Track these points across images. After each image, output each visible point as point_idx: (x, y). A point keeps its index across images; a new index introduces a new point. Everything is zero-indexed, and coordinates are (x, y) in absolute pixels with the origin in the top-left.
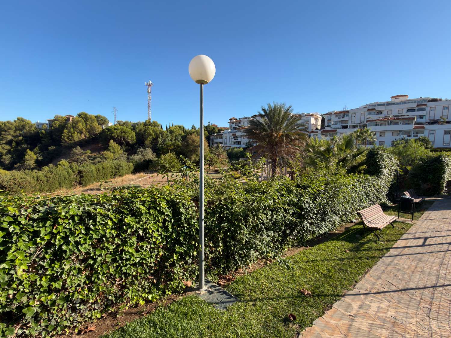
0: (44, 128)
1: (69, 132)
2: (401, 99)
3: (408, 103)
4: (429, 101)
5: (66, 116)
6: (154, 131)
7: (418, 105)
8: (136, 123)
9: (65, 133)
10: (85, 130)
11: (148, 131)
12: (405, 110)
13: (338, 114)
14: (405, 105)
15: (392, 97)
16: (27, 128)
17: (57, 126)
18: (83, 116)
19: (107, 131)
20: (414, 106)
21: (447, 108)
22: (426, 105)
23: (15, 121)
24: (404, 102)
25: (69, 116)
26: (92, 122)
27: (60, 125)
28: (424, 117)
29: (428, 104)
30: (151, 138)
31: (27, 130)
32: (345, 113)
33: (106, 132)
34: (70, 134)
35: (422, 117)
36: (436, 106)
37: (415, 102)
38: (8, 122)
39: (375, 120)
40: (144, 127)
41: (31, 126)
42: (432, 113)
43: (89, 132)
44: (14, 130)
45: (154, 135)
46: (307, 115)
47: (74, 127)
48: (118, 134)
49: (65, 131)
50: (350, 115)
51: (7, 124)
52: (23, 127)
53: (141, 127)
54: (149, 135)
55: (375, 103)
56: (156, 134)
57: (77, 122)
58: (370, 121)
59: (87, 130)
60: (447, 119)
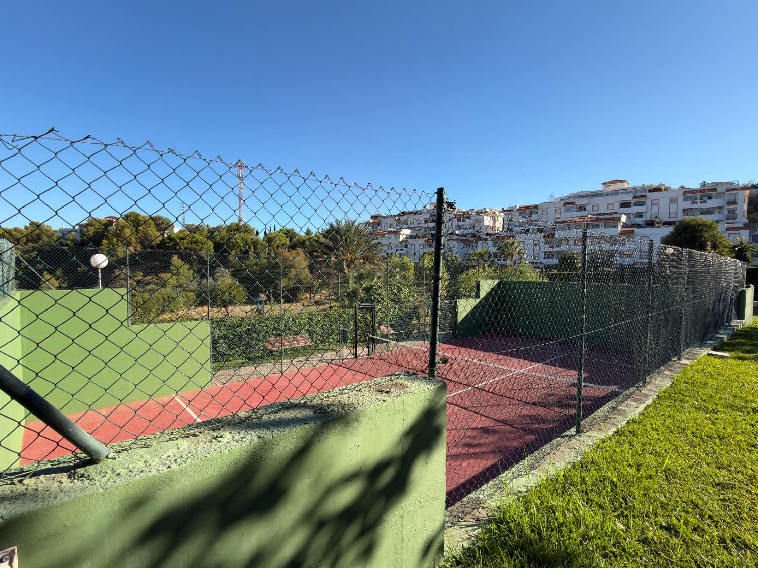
0: (71, 238)
1: (110, 243)
2: (614, 187)
3: (622, 193)
4: (650, 191)
5: (106, 218)
6: (243, 239)
7: (635, 197)
8: (215, 226)
9: (103, 245)
10: (134, 239)
11: (234, 241)
12: (617, 205)
13: (522, 210)
14: (618, 196)
15: (603, 184)
16: (45, 238)
17: (92, 234)
18: (132, 218)
19: (168, 241)
20: (628, 198)
21: (675, 202)
22: (645, 196)
23: (26, 228)
24: (616, 193)
25: (112, 217)
26: (146, 227)
27: (96, 233)
28: (644, 214)
29: (649, 195)
30: (238, 250)
31: (44, 241)
32: (533, 209)
33: (167, 243)
34: (111, 246)
35: (641, 214)
36: (661, 199)
37: (631, 192)
38: (15, 229)
39: (566, 222)
40: (228, 234)
41: (50, 235)
42: (655, 208)
43: (141, 243)
44: (25, 241)
45: (242, 246)
46: (479, 212)
47: (117, 236)
48: (186, 246)
49: (104, 242)
50: (540, 212)
51: (14, 233)
52: (39, 237)
53: (224, 233)
54: (235, 246)
55: (578, 193)
56: (246, 243)
57: (123, 227)
58: (559, 222)
59: (138, 240)
60: (676, 217)
